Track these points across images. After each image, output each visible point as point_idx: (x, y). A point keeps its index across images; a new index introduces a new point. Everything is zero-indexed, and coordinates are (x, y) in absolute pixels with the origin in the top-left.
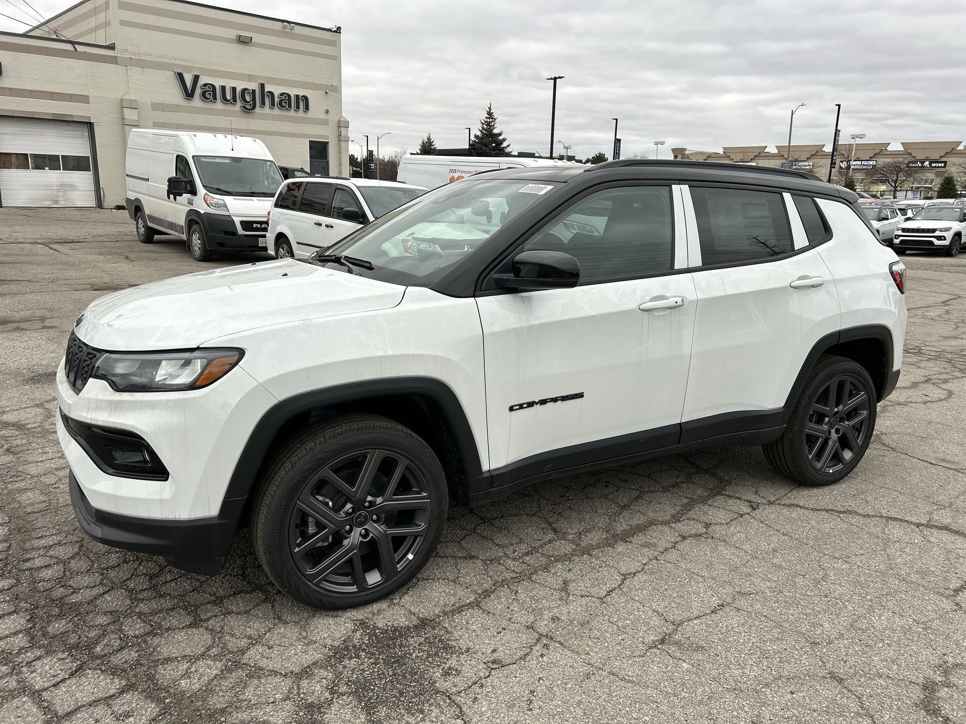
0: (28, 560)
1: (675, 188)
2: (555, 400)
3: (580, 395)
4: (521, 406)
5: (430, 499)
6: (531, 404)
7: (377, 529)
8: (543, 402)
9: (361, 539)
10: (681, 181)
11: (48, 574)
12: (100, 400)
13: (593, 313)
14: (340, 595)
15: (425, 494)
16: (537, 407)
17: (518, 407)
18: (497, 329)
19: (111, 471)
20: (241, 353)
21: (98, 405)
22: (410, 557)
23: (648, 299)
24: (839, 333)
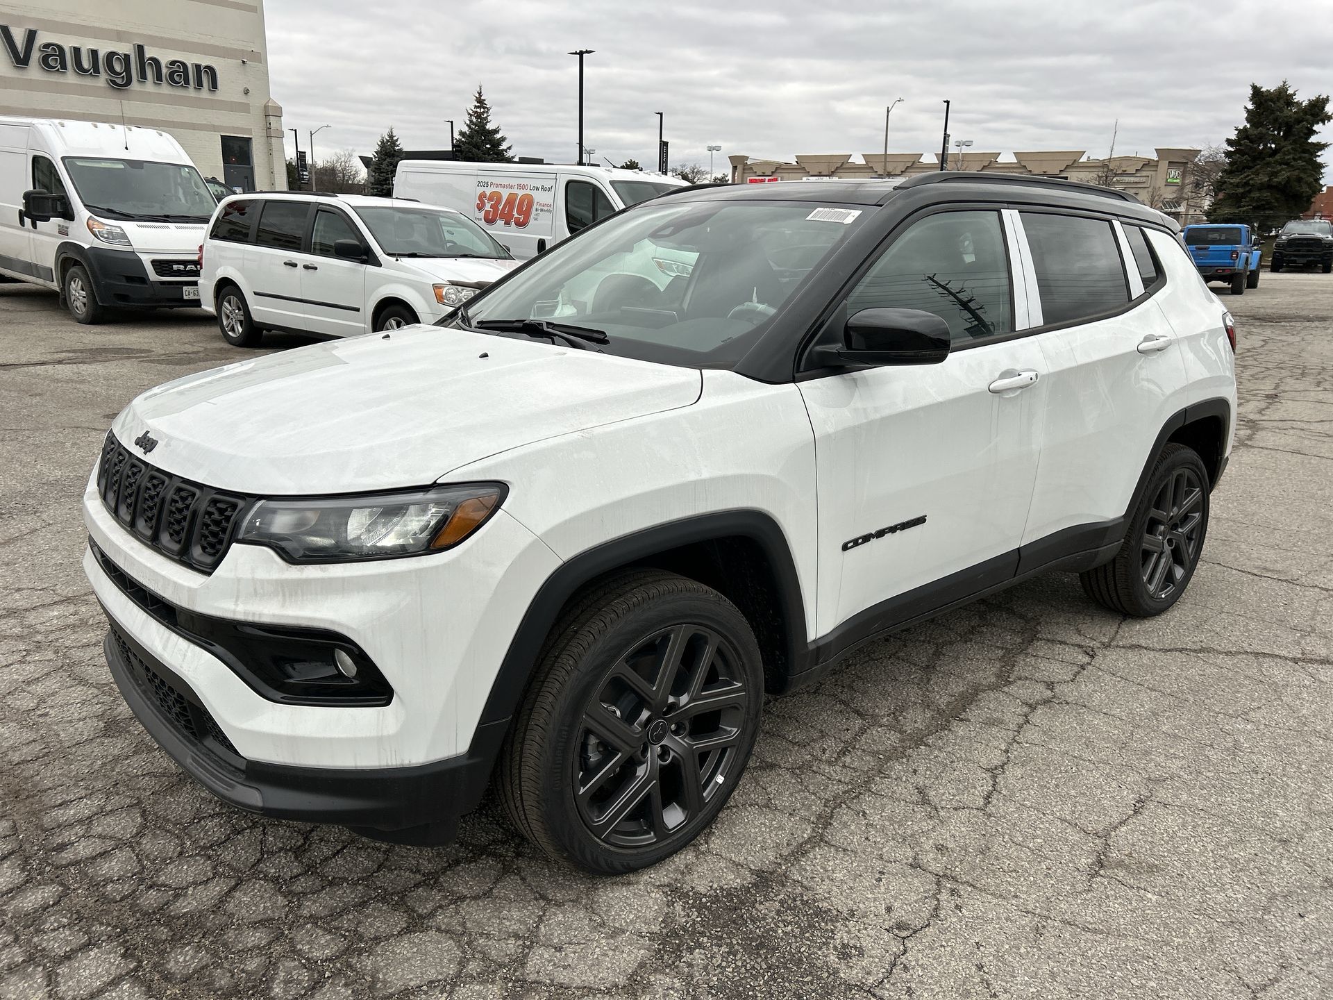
0: (61, 847)
1: (1006, 213)
2: (893, 529)
3: (921, 520)
4: (856, 543)
5: (745, 691)
6: (866, 538)
7: (678, 744)
8: (880, 534)
9: (660, 762)
10: (1011, 203)
11: (112, 867)
12: (262, 581)
13: (940, 399)
14: (635, 851)
15: (740, 685)
16: (873, 541)
17: (852, 544)
18: (830, 429)
19: (279, 695)
20: (502, 489)
21: (259, 590)
22: (720, 779)
23: (997, 375)
24: (1185, 412)
